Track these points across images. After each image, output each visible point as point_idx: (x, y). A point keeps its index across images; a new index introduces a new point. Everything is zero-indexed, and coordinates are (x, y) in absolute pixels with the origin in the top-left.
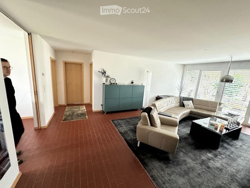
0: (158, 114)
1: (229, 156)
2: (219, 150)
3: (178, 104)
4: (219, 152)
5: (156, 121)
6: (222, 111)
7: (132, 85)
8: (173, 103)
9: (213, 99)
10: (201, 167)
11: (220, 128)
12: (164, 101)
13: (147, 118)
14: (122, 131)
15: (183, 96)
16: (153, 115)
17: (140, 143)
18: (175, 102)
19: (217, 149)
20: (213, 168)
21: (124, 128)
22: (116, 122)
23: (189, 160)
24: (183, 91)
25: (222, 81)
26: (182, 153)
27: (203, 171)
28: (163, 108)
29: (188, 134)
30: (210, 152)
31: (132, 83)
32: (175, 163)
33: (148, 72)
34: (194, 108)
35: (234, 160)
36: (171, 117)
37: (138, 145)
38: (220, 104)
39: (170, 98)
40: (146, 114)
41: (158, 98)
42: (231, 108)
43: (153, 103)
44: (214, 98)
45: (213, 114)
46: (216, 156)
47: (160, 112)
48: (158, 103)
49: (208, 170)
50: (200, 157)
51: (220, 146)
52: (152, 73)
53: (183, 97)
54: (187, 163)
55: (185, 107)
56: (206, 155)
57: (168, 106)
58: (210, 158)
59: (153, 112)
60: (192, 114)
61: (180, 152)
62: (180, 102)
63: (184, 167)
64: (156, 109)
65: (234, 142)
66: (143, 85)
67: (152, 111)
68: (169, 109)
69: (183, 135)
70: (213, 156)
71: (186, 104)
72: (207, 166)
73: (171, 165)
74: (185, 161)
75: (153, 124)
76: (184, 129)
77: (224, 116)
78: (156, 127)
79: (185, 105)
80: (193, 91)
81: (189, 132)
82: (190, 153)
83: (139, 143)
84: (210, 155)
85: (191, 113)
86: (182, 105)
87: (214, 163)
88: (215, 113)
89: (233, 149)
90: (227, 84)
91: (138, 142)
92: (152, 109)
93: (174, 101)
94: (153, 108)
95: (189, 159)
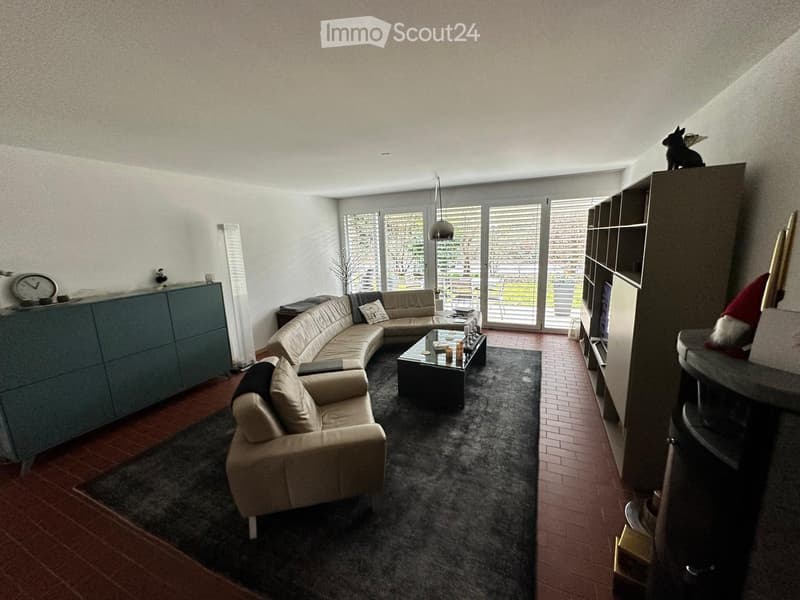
0: (300, 374)
1: (486, 413)
2: (467, 408)
3: (349, 319)
4: (467, 414)
5: (299, 409)
6: (445, 308)
7: (160, 288)
8: (333, 320)
9: (420, 285)
10: (451, 482)
11: (457, 353)
12: (306, 322)
13: (259, 413)
14: (159, 511)
15: (354, 292)
16: (283, 392)
17: (259, 519)
18: (339, 317)
19: (463, 408)
20: (472, 467)
21: (165, 492)
22: (110, 483)
23: (421, 480)
24: (353, 277)
25: (434, 237)
26: (398, 469)
27: (459, 490)
28: (309, 346)
29: (395, 398)
30: (453, 425)
31: (160, 279)
32: (393, 516)
33: (221, 227)
34: (390, 318)
35: (495, 418)
36: (342, 370)
37: (253, 533)
38: (437, 293)
39: (322, 308)
40: (256, 398)
41: (284, 317)
42: (454, 296)
43: (272, 340)
44: (422, 282)
45: (431, 323)
46: (466, 428)
47: (302, 365)
48: (288, 337)
49: (465, 477)
50: (440, 452)
51: (466, 400)
52: (238, 231)
53: (357, 295)
54: (419, 492)
55: (367, 323)
56: (448, 436)
57: (323, 333)
58: (458, 441)
59: (281, 377)
60: (389, 336)
61: (393, 466)
62: (352, 312)
63: (416, 512)
64: (287, 362)
65: (482, 374)
66: (215, 281)
67: (275, 378)
68: (327, 344)
69: (385, 406)
70: (461, 433)
71: (368, 312)
72: (459, 467)
73: (382, 534)
74: (413, 489)
75: (291, 423)
76: (382, 390)
77: (451, 321)
78: (304, 428)
79: (366, 317)
80: (375, 272)
81: (396, 393)
82: (417, 455)
83: (253, 523)
84: (455, 433)
85: (387, 333)
86: (360, 320)
87: (471, 451)
88: (434, 318)
89: (485, 393)
90: (439, 243)
91: (247, 520)
92: (273, 367)
93: (336, 314)
94: (274, 360)
95: (421, 475)
